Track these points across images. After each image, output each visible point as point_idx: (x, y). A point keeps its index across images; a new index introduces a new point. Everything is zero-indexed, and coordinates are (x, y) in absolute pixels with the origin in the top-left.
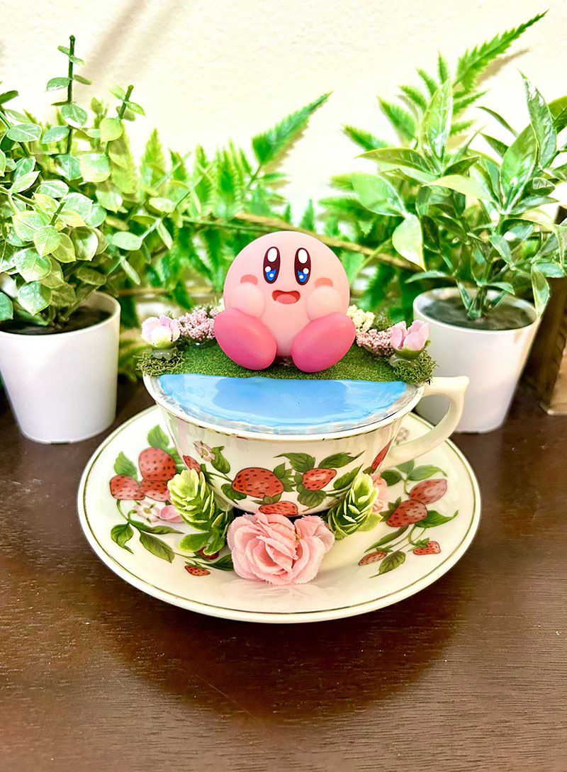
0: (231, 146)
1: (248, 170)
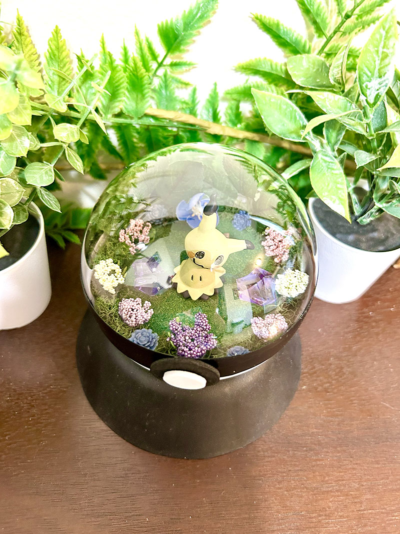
0: (137, 34)
1: (155, 57)
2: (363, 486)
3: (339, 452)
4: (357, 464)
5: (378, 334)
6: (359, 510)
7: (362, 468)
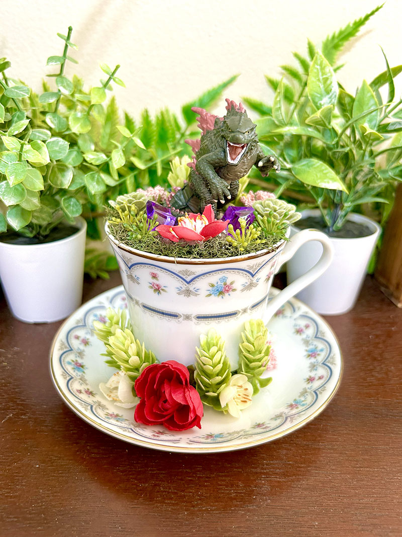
1: (178, 128)
2: (359, 448)
3: (333, 421)
4: (352, 431)
5: (379, 343)
6: (355, 467)
7: (359, 434)
